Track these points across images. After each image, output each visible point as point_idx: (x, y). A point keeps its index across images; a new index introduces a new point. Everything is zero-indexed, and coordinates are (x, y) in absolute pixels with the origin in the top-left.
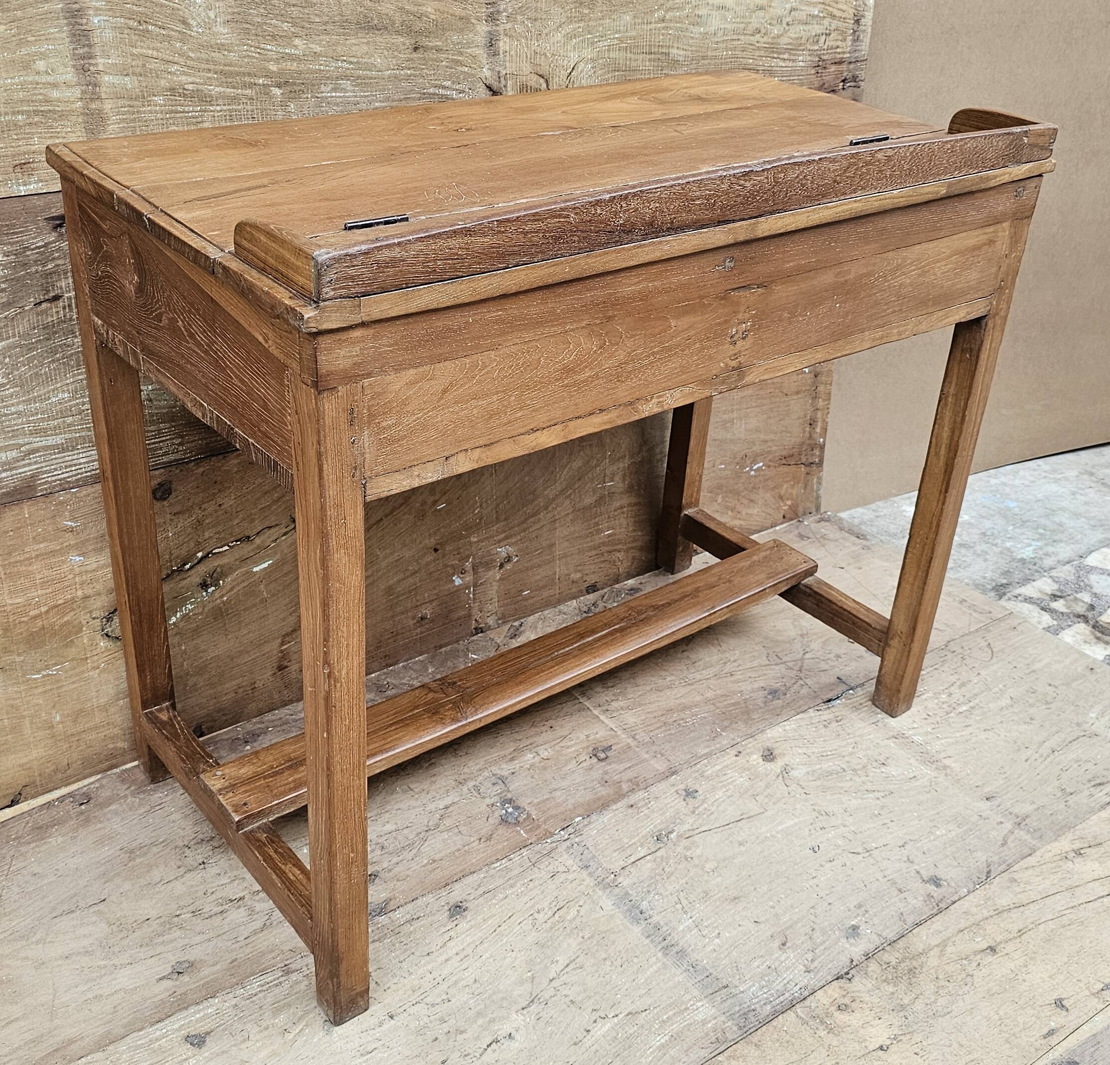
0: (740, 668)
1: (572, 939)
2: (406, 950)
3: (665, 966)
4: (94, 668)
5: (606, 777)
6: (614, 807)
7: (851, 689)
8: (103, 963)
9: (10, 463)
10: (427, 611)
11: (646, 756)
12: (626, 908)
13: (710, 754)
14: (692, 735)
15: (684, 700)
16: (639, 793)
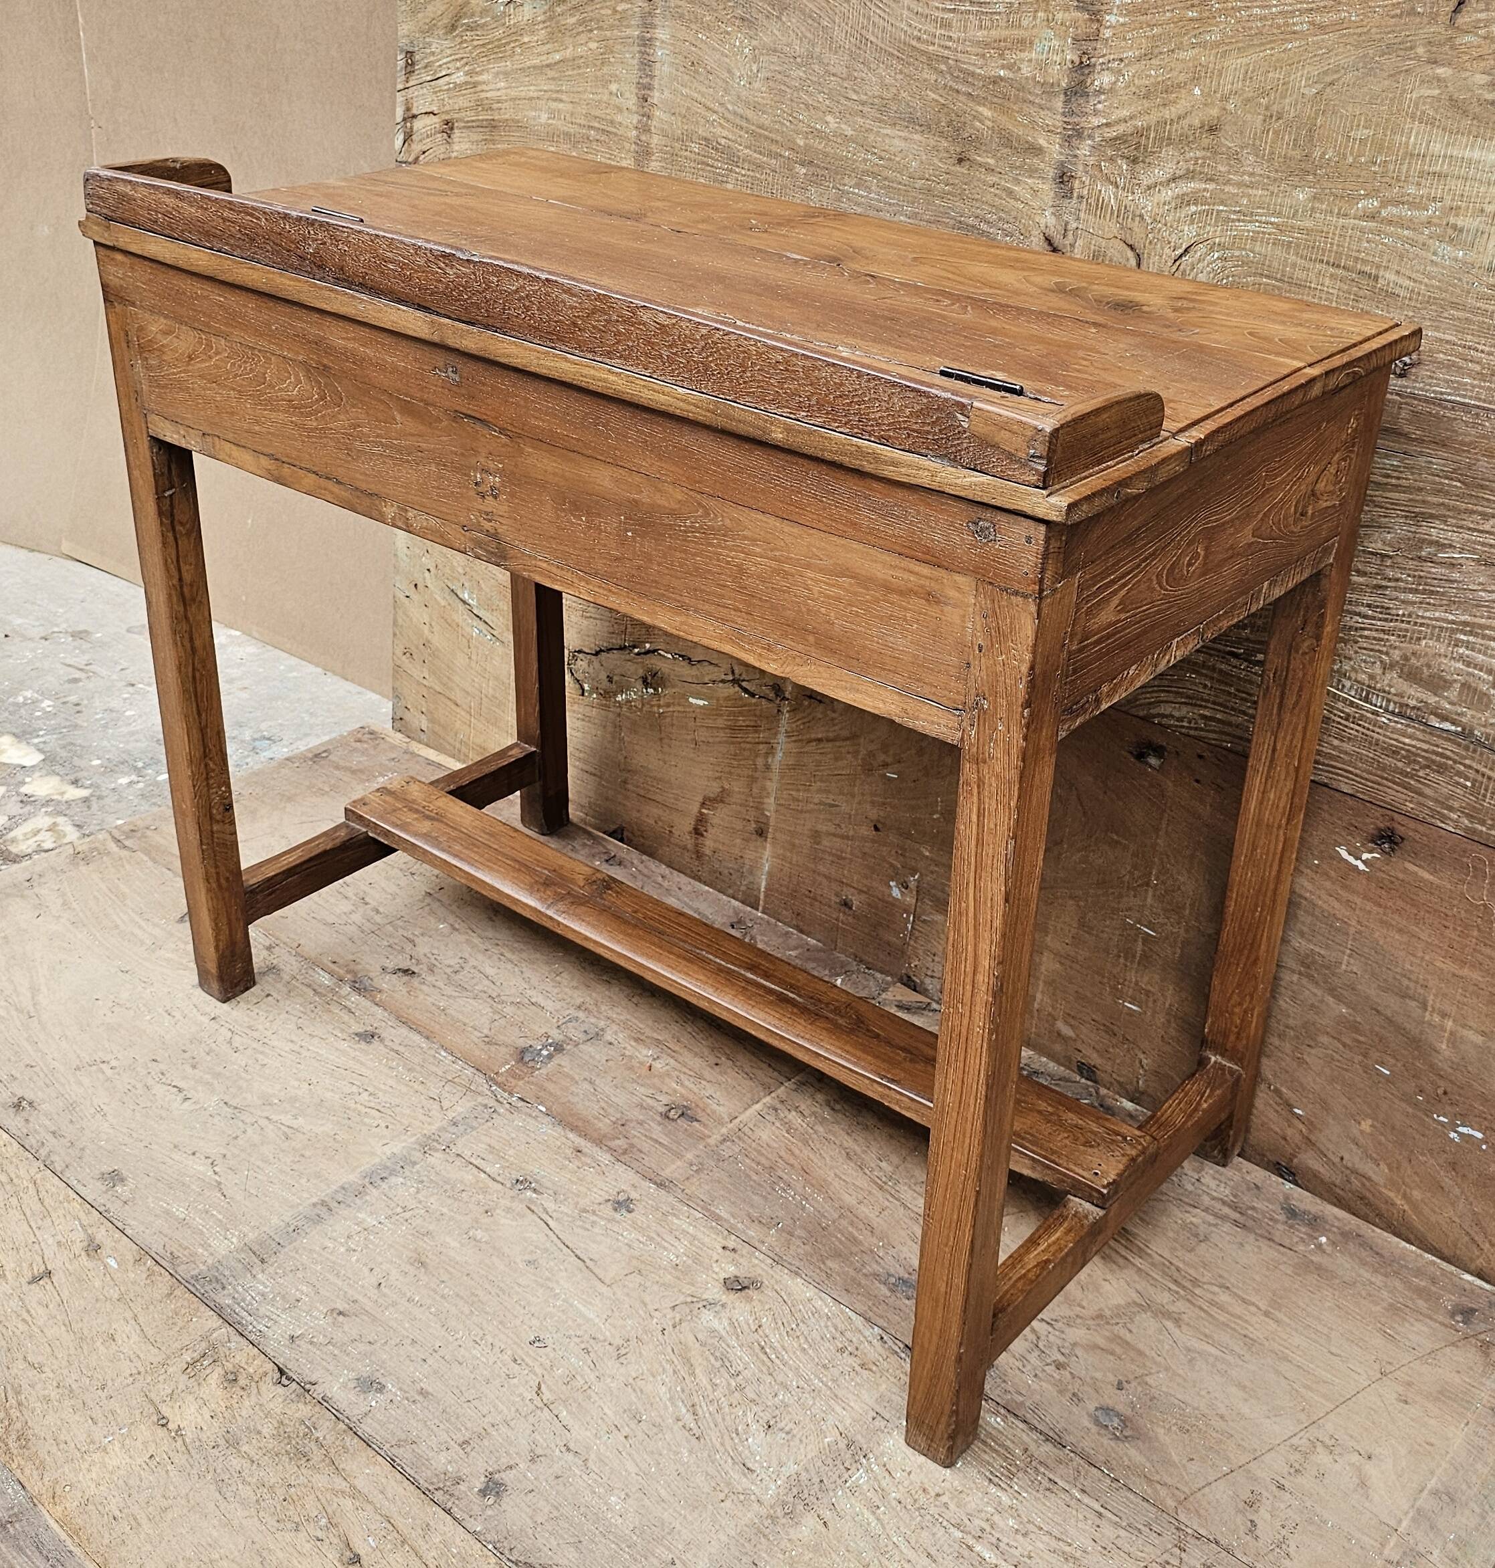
1: (331, 1126)
2: (303, 1012)
3: (294, 1206)
10: (853, 900)
12: (388, 1165)
13: (717, 1219)
14: (756, 1198)
15: (836, 1184)
16: (608, 1156)
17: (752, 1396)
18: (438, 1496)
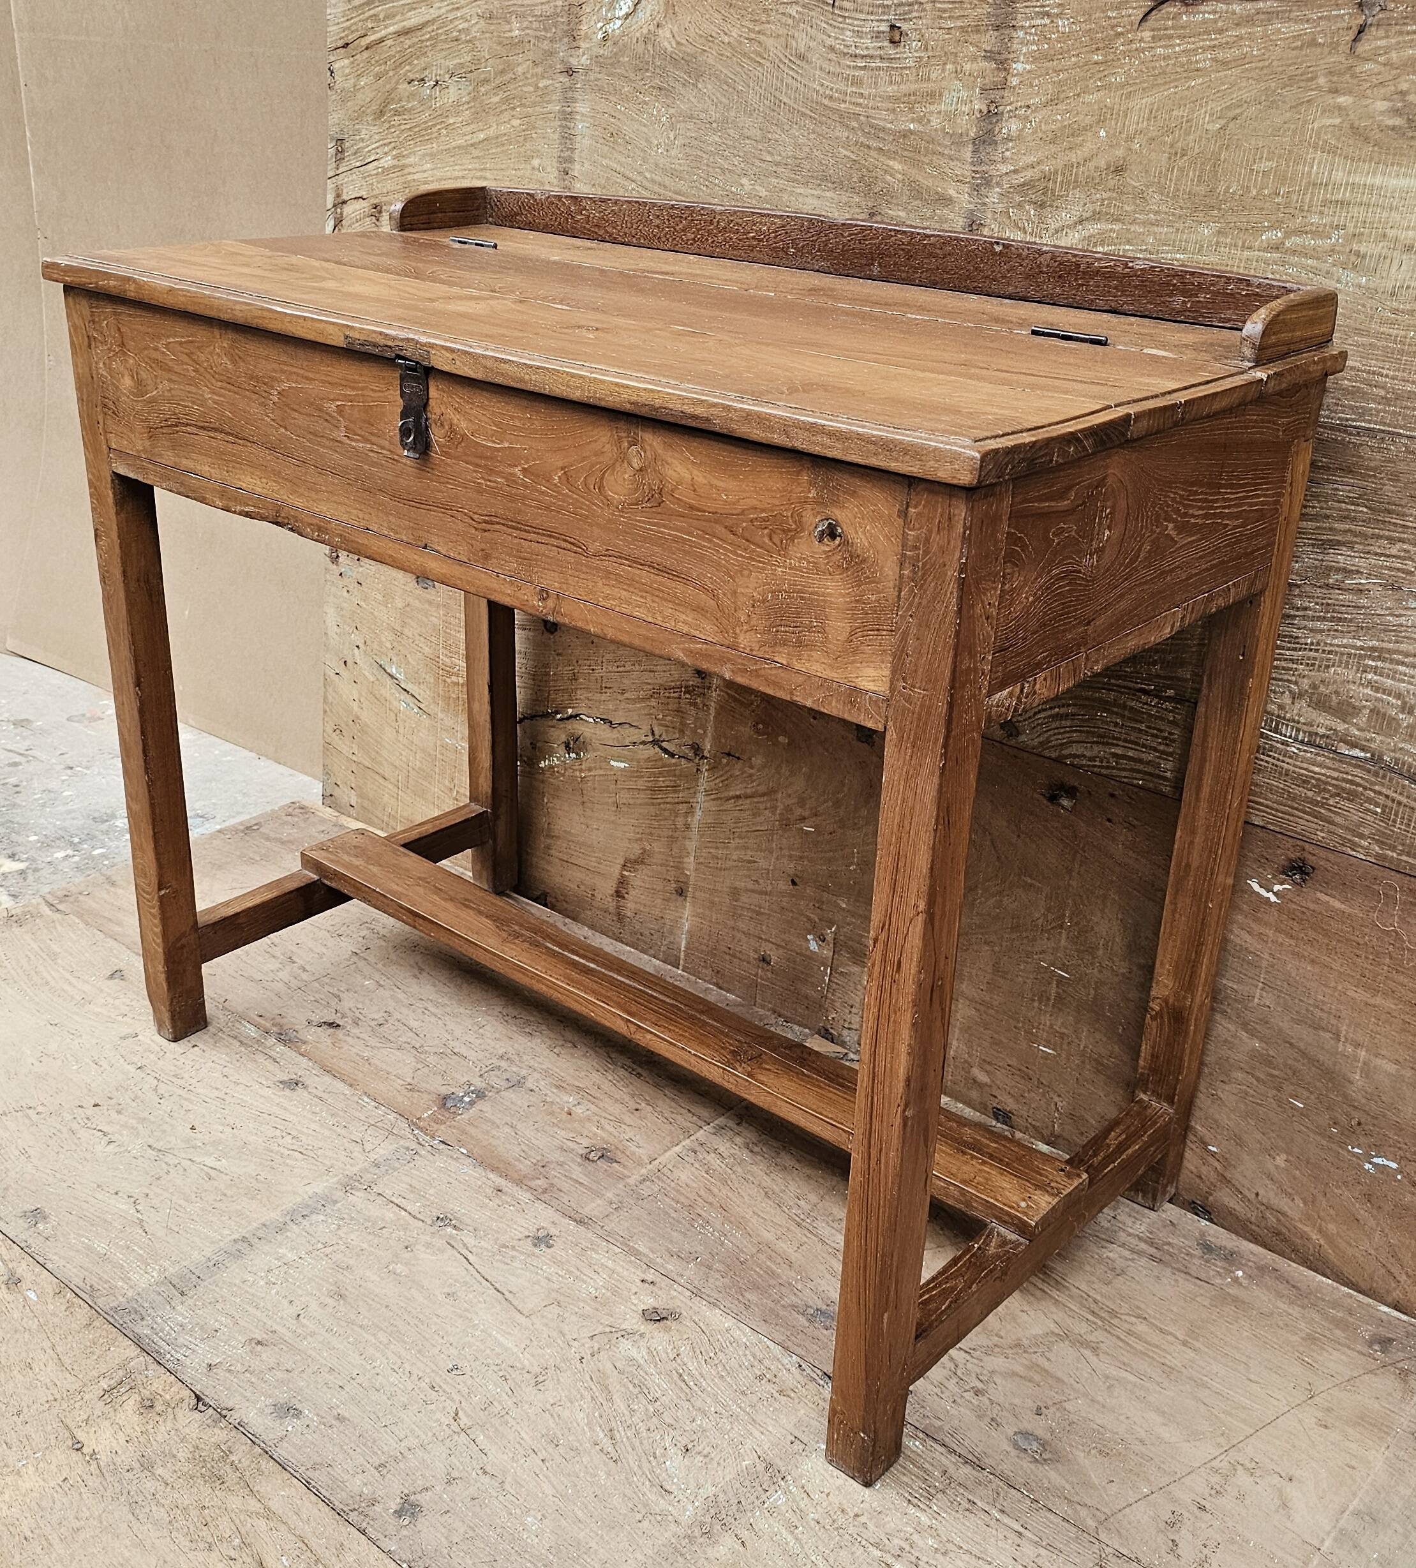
1: (254, 1167)
3: (215, 1242)
10: (771, 955)
13: (637, 1254)
14: (674, 1234)
15: (754, 1221)
16: (528, 1195)
17: (669, 1420)
18: (353, 1517)
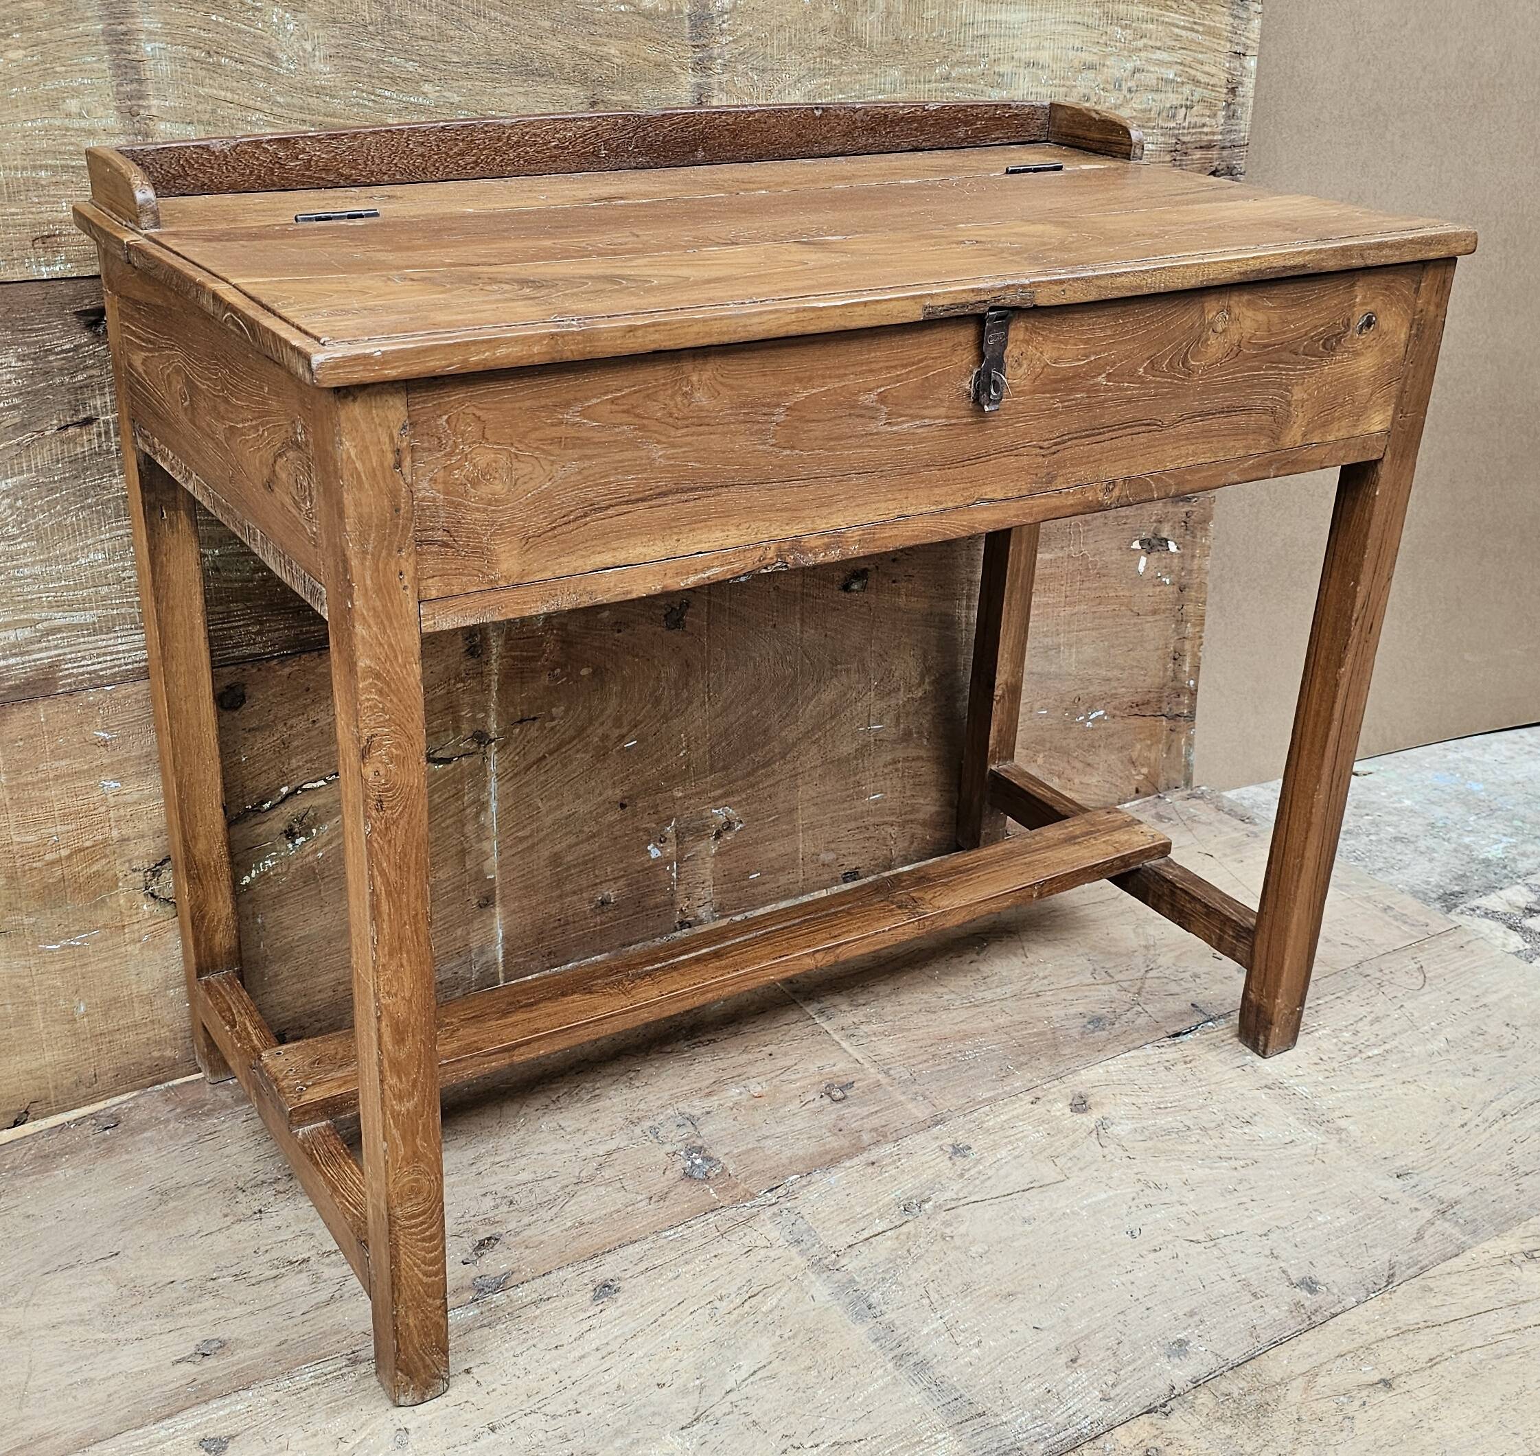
0: (1052, 987)
1: (764, 1338)
2: (526, 1340)
3: (896, 1382)
4: (134, 941)
5: (841, 1124)
6: (848, 1164)
7: (1210, 1020)
8: (103, 1336)
9: (20, 646)
10: (610, 892)
11: (902, 1098)
12: (847, 1300)
